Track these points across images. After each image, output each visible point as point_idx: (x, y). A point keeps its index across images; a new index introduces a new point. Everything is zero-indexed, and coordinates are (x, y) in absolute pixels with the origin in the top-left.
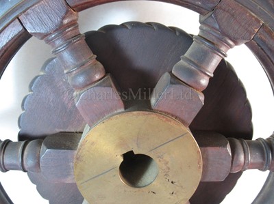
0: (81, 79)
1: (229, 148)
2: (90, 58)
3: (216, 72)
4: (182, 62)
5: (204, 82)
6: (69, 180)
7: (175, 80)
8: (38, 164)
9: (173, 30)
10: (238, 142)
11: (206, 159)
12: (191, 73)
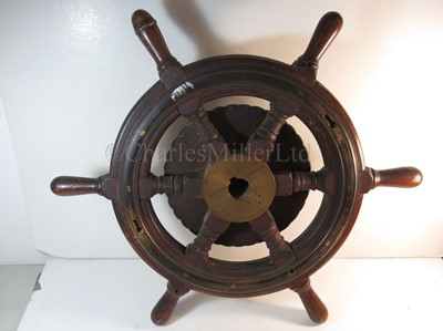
0: (207, 138)
1: (291, 175)
2: (211, 127)
3: (280, 132)
4: (261, 127)
5: (274, 137)
6: (199, 197)
7: (257, 137)
8: (182, 188)
9: (256, 107)
10: (297, 173)
11: (277, 182)
12: (265, 133)
